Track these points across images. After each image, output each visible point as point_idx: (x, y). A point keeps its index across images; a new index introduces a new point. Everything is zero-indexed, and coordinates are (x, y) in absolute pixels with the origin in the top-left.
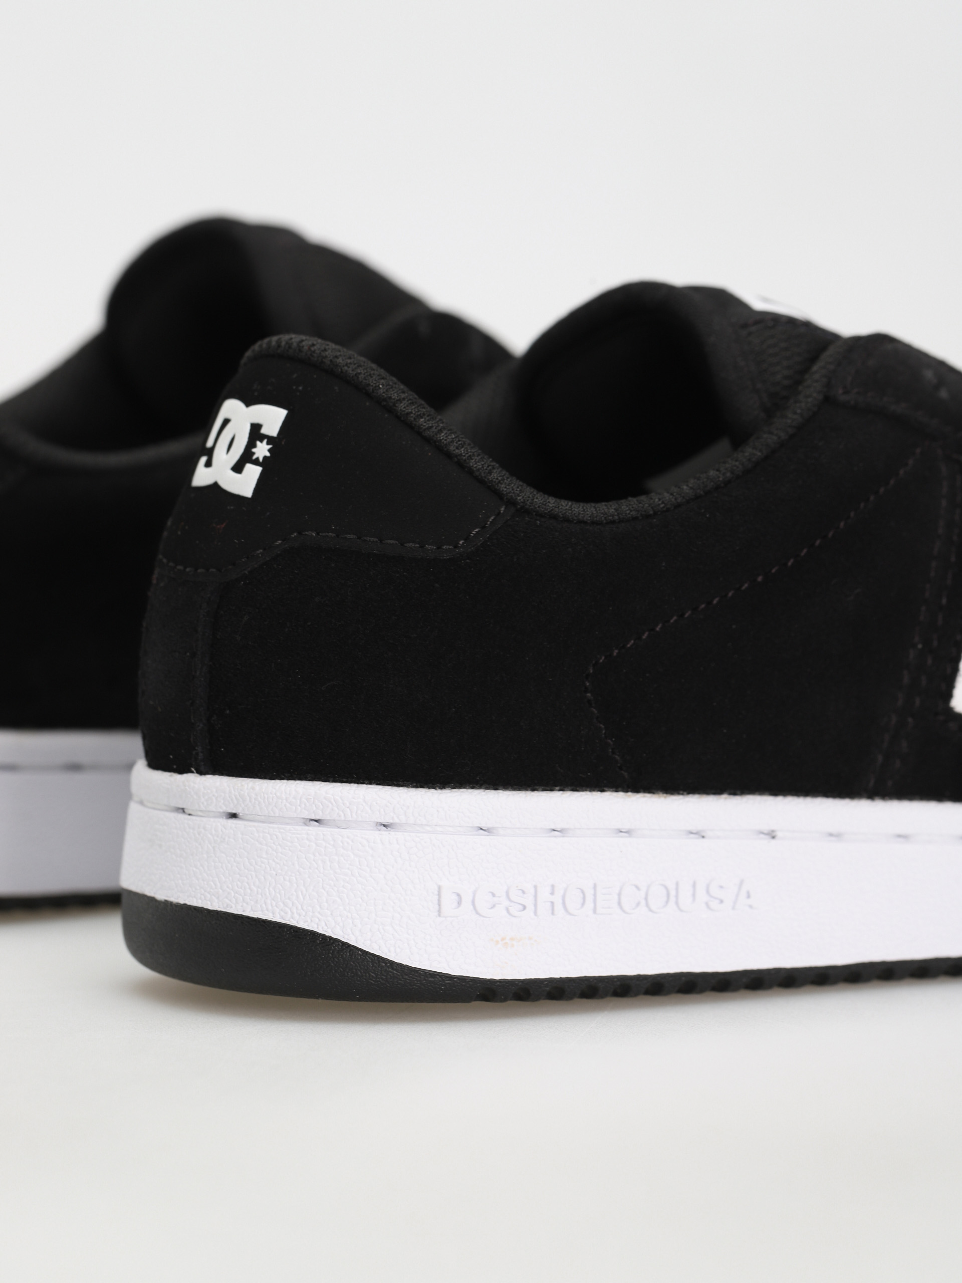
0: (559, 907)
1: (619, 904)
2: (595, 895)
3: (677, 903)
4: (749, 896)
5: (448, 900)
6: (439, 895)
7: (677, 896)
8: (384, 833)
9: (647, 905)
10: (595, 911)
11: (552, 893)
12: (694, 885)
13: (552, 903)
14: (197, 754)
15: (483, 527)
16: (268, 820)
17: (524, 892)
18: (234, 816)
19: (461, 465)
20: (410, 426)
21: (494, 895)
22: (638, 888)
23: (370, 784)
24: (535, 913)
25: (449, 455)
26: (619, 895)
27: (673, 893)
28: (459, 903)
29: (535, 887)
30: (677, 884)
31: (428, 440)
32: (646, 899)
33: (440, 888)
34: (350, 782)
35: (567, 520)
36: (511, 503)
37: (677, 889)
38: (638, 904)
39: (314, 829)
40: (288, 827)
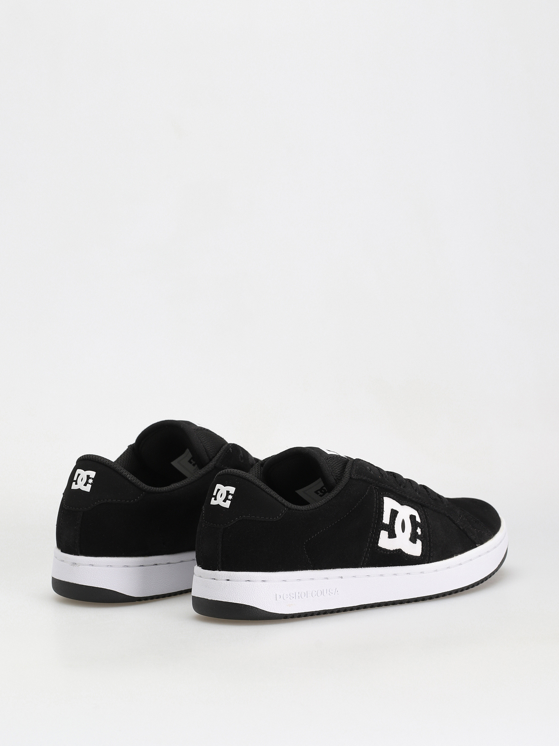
0: (300, 597)
1: (312, 595)
2: (307, 594)
3: (323, 594)
4: (337, 592)
5: (278, 597)
6: (276, 596)
7: (323, 593)
8: (264, 583)
9: (317, 595)
10: (307, 597)
11: (299, 594)
12: (327, 590)
13: (299, 596)
14: (219, 566)
15: (282, 513)
16: (237, 581)
17: (293, 594)
18: (228, 580)
19: (276, 499)
20: (264, 491)
21: (287, 595)
22: (315, 591)
23: (260, 572)
24: (295, 598)
25: (273, 497)
26: (312, 593)
27: (322, 592)
28: (280, 597)
29: (295, 593)
30: (323, 590)
31: (268, 494)
32: (317, 594)
33: (276, 594)
34: (255, 572)
35: (299, 510)
36: (287, 507)
37: (323, 591)
38: (316, 595)
39: (248, 583)
40: (242, 582)
